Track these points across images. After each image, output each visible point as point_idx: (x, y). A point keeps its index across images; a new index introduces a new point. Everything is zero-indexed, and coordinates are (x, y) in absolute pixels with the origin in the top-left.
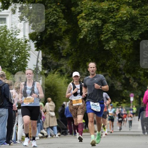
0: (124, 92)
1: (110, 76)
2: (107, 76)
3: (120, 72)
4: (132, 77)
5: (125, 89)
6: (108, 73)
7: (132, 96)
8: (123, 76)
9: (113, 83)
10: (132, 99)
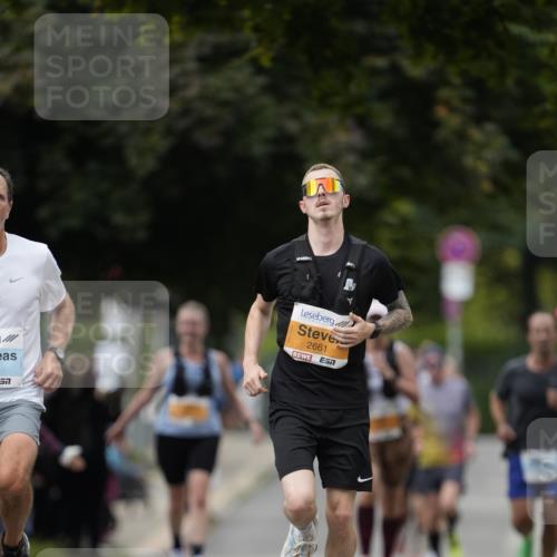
0: (388, 217)
1: (266, 62)
2: (236, 62)
3: (359, 27)
4: (456, 80)
5: (401, 189)
6: (247, 34)
7: (458, 254)
8: (380, 62)
9: (292, 126)
10: (458, 282)
